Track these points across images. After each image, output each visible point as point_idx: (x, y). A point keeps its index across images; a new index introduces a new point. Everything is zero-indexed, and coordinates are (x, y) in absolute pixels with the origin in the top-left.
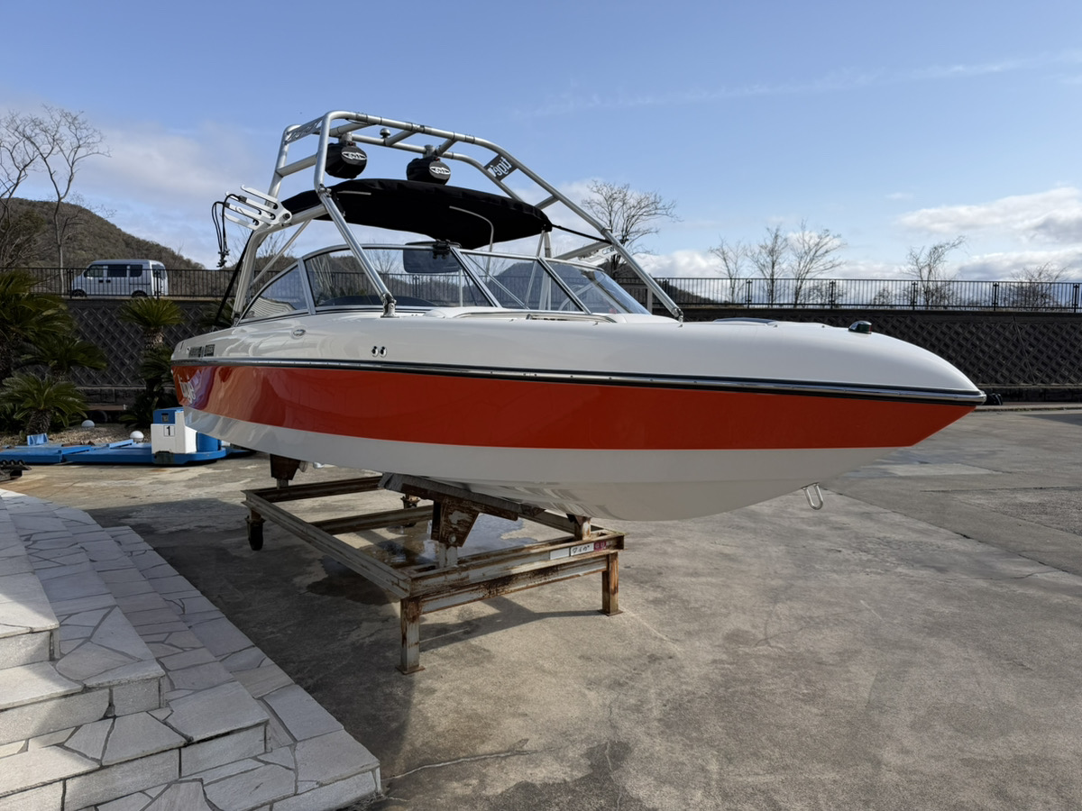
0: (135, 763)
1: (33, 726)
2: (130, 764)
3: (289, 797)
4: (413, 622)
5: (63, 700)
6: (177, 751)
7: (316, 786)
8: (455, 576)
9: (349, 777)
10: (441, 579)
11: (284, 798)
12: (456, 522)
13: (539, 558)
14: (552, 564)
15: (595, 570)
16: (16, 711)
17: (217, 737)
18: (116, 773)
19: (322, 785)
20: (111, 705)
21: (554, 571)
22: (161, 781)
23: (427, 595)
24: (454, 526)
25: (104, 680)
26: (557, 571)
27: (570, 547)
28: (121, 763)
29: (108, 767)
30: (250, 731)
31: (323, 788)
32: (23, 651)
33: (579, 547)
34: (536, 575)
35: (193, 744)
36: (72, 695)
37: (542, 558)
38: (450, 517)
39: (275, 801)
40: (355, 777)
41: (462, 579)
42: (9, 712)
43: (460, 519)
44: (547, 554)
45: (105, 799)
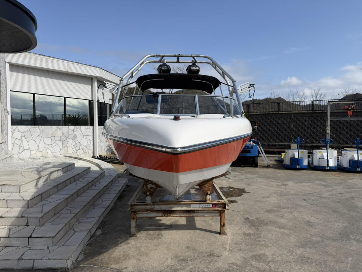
0: (17, 238)
1: (10, 223)
2: (16, 238)
3: (39, 260)
4: (133, 219)
5: (17, 218)
6: (28, 238)
7: (48, 259)
8: (149, 207)
9: (58, 260)
10: (144, 207)
11: (38, 259)
12: (150, 188)
13: (185, 206)
14: (191, 209)
15: (214, 215)
16: (6, 218)
17: (39, 237)
18: (12, 239)
19: (49, 259)
20: (27, 222)
21: (193, 212)
22: (23, 245)
23: (139, 211)
24: (149, 189)
25: (26, 215)
26: (195, 212)
27: (200, 204)
28: (13, 237)
29: (10, 237)
30: (48, 238)
31: (50, 260)
32: (22, 204)
33: (204, 205)
34: (184, 212)
35: (32, 237)
36: (19, 217)
37: (187, 206)
38: (148, 186)
39: (35, 259)
40: (60, 260)
41: (152, 208)
42: (5, 218)
43: (151, 187)
44: (189, 205)
45: (9, 246)
